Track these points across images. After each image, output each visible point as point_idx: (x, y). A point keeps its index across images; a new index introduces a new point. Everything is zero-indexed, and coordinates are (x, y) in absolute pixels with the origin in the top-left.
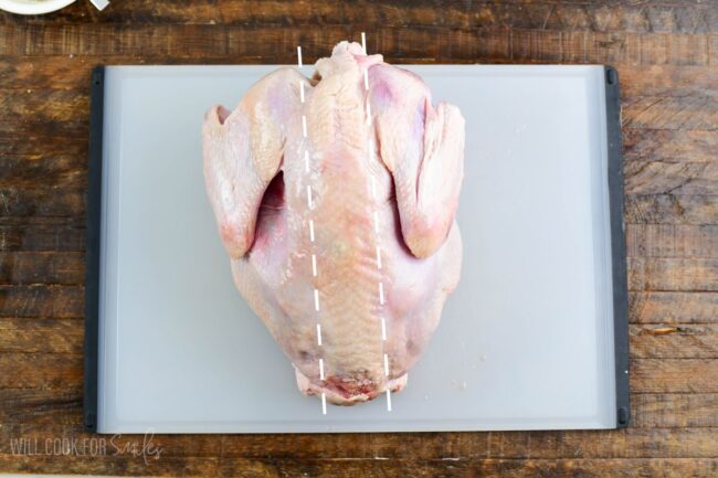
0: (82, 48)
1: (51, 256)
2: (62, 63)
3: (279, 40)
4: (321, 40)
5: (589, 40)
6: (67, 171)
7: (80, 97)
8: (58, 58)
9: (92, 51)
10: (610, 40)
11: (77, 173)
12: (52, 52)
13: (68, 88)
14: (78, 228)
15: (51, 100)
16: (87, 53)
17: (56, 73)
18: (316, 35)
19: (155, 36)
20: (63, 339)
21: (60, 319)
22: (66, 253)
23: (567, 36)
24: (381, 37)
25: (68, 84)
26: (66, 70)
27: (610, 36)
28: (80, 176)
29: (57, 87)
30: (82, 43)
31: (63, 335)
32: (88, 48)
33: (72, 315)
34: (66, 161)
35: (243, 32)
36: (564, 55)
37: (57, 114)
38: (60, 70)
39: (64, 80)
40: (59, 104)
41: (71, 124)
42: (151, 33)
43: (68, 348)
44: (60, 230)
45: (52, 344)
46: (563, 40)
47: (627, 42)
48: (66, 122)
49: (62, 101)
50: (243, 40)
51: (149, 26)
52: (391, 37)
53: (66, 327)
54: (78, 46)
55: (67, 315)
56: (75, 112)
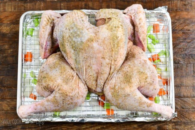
0: (13, 9)
1: (3, 78)
3: (78, 6)
4: (92, 5)
5: (180, 4)
6: (8, 50)
7: (12, 25)
8: (5, 13)
9: (16, 10)
10: (187, 4)
11: (12, 50)
12: (3, 11)
13: (8, 22)
14: (12, 68)
15: (3, 26)
16: (14, 11)
17: (4, 18)
18: (90, 3)
19: (37, 5)
20: (7, 106)
21: (6, 99)
22: (8, 77)
23: (173, 2)
24: (111, 4)
25: (8, 21)
26: (8, 17)
27: (187, 2)
28: (13, 51)
29: (5, 22)
30: (13, 8)
31: (7, 104)
32: (15, 9)
33: (10, 97)
34: (8, 46)
35: (66, 3)
36: (172, 8)
37: (5, 31)
38: (6, 17)
39: (7, 20)
40: (5, 28)
41: (9, 35)
42: (35, 4)
43: (9, 109)
44: (6, 69)
45: (4, 107)
46: (171, 4)
47: (193, 4)
48: (7, 34)
49: (6, 27)
50: (66, 6)
51: (35, 2)
52: (115, 4)
53: (8, 102)
54: (12, 9)
55: (8, 97)
56: (10, 30)
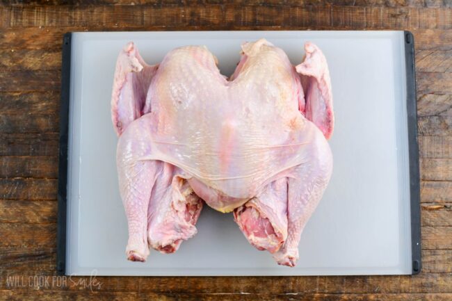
0: (47, 22)
1: (27, 159)
2: (34, 32)
3: (177, 15)
4: (204, 14)
5: (384, 12)
6: (38, 103)
7: (46, 54)
8: (31, 29)
9: (54, 24)
10: (398, 13)
11: (44, 104)
12: (27, 25)
13: (38, 48)
14: (44, 140)
15: (27, 56)
16: (50, 25)
17: (30, 39)
18: (201, 11)
19: (95, 13)
20: (35, 214)
21: (33, 200)
22: (36, 157)
23: (369, 10)
24: (244, 12)
25: (37, 45)
26: (37, 37)
27: (398, 10)
28: (46, 106)
29: (31, 47)
30: (47, 19)
31: (34, 211)
32: (51, 22)
33: (40, 198)
34: (37, 96)
35: (153, 10)
36: (367, 23)
37: (31, 65)
38: (33, 37)
39: (35, 43)
40: (32, 59)
41: (40, 72)
42: (92, 12)
43: (38, 220)
44: (33, 142)
45: (27, 217)
46: (367, 13)
47: (410, 14)
48: (37, 71)
49: (34, 57)
50: (153, 16)
51: (91, 7)
52: (251, 12)
53: (37, 206)
54: (45, 20)
55: (37, 198)
56: (43, 64)
